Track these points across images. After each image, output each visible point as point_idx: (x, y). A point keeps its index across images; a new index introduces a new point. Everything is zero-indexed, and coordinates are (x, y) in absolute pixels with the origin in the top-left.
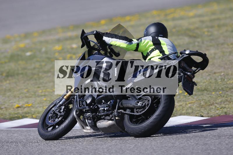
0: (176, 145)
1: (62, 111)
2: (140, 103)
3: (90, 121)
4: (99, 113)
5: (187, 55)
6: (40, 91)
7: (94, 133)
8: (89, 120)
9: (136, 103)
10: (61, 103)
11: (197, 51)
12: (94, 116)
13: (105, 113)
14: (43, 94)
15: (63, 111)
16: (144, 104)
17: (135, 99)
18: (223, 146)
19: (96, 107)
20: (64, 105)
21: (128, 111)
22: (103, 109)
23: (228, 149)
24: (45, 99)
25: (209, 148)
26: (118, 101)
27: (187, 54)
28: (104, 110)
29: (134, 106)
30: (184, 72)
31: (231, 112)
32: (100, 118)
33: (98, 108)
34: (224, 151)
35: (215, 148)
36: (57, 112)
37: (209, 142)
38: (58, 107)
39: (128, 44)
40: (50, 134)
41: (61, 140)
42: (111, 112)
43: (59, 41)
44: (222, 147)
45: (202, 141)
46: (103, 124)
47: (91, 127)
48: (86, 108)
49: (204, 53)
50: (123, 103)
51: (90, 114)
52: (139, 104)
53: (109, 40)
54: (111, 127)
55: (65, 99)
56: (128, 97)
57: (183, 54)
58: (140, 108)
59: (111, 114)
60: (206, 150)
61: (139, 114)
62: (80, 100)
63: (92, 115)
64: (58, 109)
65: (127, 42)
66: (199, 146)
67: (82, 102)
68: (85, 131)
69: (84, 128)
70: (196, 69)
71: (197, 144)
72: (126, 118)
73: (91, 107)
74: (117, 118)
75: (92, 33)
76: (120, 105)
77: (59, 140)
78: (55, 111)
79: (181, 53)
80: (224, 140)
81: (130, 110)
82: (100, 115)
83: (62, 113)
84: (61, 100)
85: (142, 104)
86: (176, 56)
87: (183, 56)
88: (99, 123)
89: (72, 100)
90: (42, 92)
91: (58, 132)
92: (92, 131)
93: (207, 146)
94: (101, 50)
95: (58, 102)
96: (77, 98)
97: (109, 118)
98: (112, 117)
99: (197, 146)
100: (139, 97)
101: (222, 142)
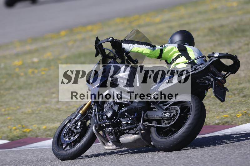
0: (155, 160)
1: (78, 127)
2: (167, 113)
3: (112, 137)
4: (122, 127)
5: (217, 59)
6: (3, 110)
7: (116, 149)
8: (111, 135)
9: (163, 114)
10: (76, 119)
11: (227, 53)
12: (116, 130)
13: (129, 127)
14: (6, 113)
15: (80, 128)
16: (172, 114)
17: (161, 110)
18: (206, 158)
19: (118, 121)
20: (81, 121)
21: (154, 124)
22: (125, 122)
23: (212, 162)
24: (9, 118)
25: (191, 161)
26: (143, 112)
27: (216, 57)
28: (127, 123)
29: (161, 117)
30: (214, 77)
31: (211, 122)
32: (123, 133)
33: (121, 122)
34: (208, 163)
35: (198, 160)
36: (73, 129)
37: (191, 155)
38: (73, 124)
39: (152, 50)
40: (66, 154)
41: (79, 159)
42: (135, 125)
43: (17, 55)
44: (206, 160)
45: (183, 155)
46: (127, 138)
47: (113, 143)
48: (107, 122)
49: (235, 55)
50: (148, 114)
51: (112, 129)
52: (167, 115)
53: (130, 47)
54: (136, 142)
55: (81, 114)
56: (152, 107)
57: (211, 58)
58: (168, 119)
59: (136, 127)
60: (188, 164)
61: (167, 125)
62: (99, 114)
63: (114, 129)
64: (74, 125)
65: (150, 48)
66: (180, 160)
67: (102, 116)
68: (106, 147)
69: (105, 145)
70: (226, 73)
71: (178, 158)
72: (153, 130)
73: (113, 121)
74: (142, 132)
75: (107, 40)
76: (145, 117)
77: (77, 159)
78: (70, 128)
79: (209, 57)
80: (207, 152)
81: (157, 122)
82: (123, 130)
83: (78, 130)
84: (76, 116)
85: (171, 115)
86: (204, 60)
87: (212, 59)
88: (122, 139)
89: (89, 114)
90: (5, 111)
91: (75, 151)
92: (114, 147)
93: (189, 159)
94: (117, 58)
95: (73, 117)
96: (95, 111)
97: (133, 132)
98: (138, 130)
99: (178, 160)
100: (166, 107)
101: (205, 155)
